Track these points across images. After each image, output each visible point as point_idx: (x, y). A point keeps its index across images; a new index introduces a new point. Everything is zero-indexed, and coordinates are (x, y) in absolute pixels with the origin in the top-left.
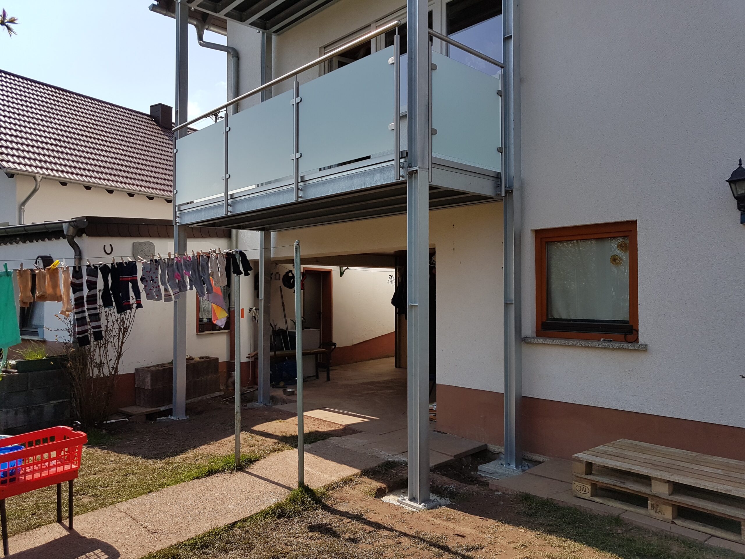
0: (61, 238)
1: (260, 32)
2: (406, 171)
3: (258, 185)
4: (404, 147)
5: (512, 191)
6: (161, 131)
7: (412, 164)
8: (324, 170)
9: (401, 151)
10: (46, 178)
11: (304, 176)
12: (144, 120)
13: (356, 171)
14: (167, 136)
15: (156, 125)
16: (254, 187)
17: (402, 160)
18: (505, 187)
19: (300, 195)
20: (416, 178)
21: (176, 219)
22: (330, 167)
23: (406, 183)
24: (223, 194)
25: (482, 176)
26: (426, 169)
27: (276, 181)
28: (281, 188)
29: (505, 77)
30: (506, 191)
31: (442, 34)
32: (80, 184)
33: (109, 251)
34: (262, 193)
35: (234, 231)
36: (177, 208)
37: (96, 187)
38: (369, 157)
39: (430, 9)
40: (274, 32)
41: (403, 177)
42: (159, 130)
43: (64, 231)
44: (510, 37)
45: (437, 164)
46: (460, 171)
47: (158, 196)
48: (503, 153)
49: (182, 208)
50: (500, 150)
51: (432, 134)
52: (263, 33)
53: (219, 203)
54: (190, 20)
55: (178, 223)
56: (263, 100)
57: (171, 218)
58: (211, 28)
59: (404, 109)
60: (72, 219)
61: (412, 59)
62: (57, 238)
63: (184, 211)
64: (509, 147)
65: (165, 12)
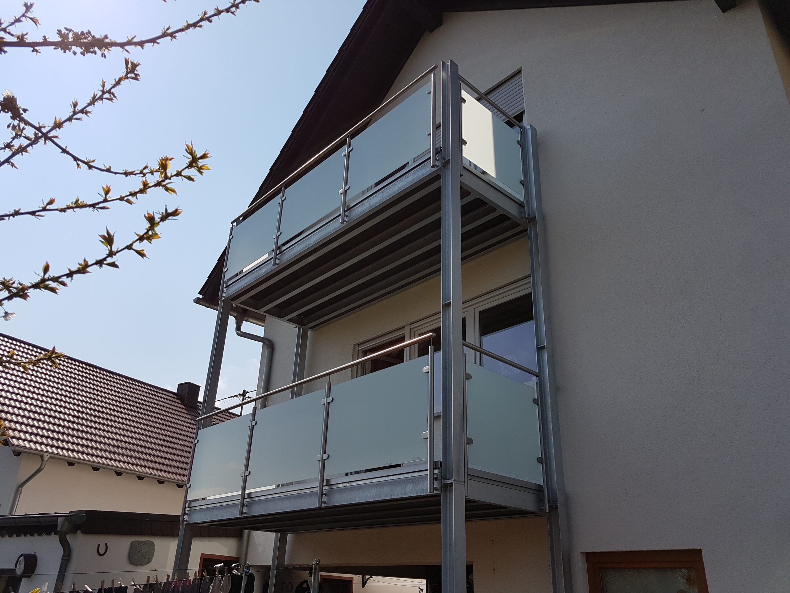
0: (53, 534)
1: (296, 327)
2: (440, 484)
3: (278, 486)
4: (438, 457)
5: (557, 506)
6: (185, 409)
7: (446, 476)
8: (351, 474)
9: (435, 462)
10: (54, 457)
11: (329, 479)
12: (169, 398)
13: (386, 479)
14: (190, 415)
15: (181, 404)
16: (274, 487)
17: (436, 471)
18: (549, 501)
19: (324, 500)
20: (451, 491)
21: (184, 516)
22: (357, 472)
23: (441, 496)
24: (240, 493)
25: (522, 489)
26: (462, 482)
27: (298, 483)
28: (303, 491)
29: (541, 385)
30: (549, 507)
31: (475, 345)
32: (89, 465)
33: (102, 552)
34: (282, 495)
35: (246, 531)
36: (187, 504)
37: (104, 468)
38: (399, 465)
39: (464, 316)
40: (310, 328)
41: (437, 489)
42: (183, 408)
43: (58, 526)
44: (544, 347)
45: (473, 476)
46: (498, 484)
47: (170, 480)
48: (544, 464)
49: (193, 504)
50: (540, 460)
51: (467, 444)
52: (299, 329)
53: (234, 502)
54: (231, 313)
55: (186, 521)
56: (292, 398)
57: (179, 513)
58: (250, 320)
59: (438, 409)
60: (70, 513)
61: (446, 368)
62: (49, 534)
63: (194, 508)
64: (549, 457)
65: (208, 305)
